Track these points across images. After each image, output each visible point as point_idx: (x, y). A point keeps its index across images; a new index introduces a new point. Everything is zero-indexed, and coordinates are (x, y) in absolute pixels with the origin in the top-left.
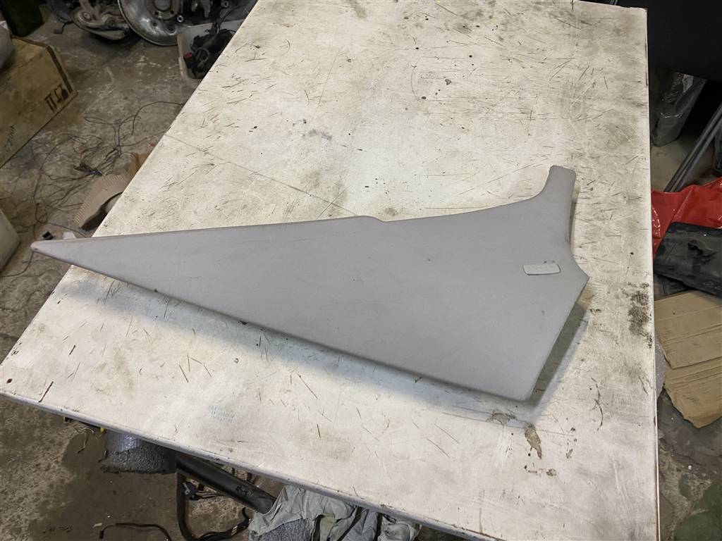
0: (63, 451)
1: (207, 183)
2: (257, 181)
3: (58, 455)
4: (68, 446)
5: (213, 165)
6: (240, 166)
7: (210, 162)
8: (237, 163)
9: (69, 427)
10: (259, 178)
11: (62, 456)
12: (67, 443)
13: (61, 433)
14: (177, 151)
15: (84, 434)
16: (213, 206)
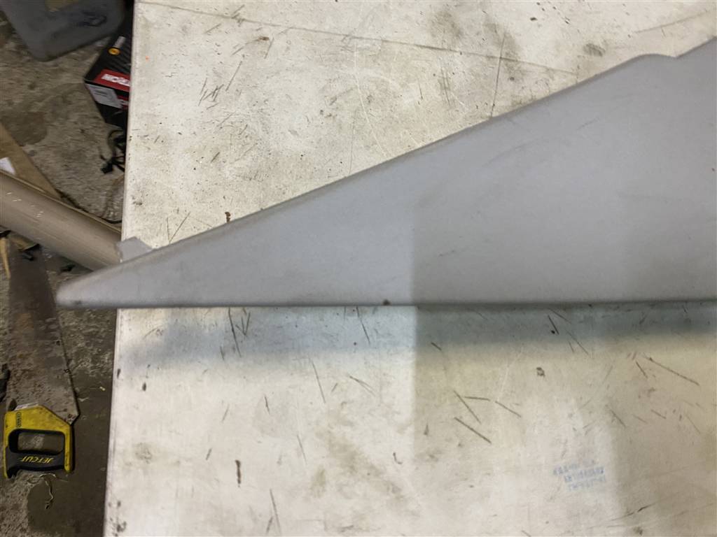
0: (24, 514)
1: (278, 73)
2: (360, 49)
3: (21, 521)
4: (28, 505)
5: (265, 39)
6: (316, 32)
7: (257, 35)
8: (304, 26)
9: (16, 482)
10: (361, 44)
11: (27, 520)
12: (24, 503)
13: (9, 494)
14: (184, 29)
15: (44, 483)
16: (317, 113)
